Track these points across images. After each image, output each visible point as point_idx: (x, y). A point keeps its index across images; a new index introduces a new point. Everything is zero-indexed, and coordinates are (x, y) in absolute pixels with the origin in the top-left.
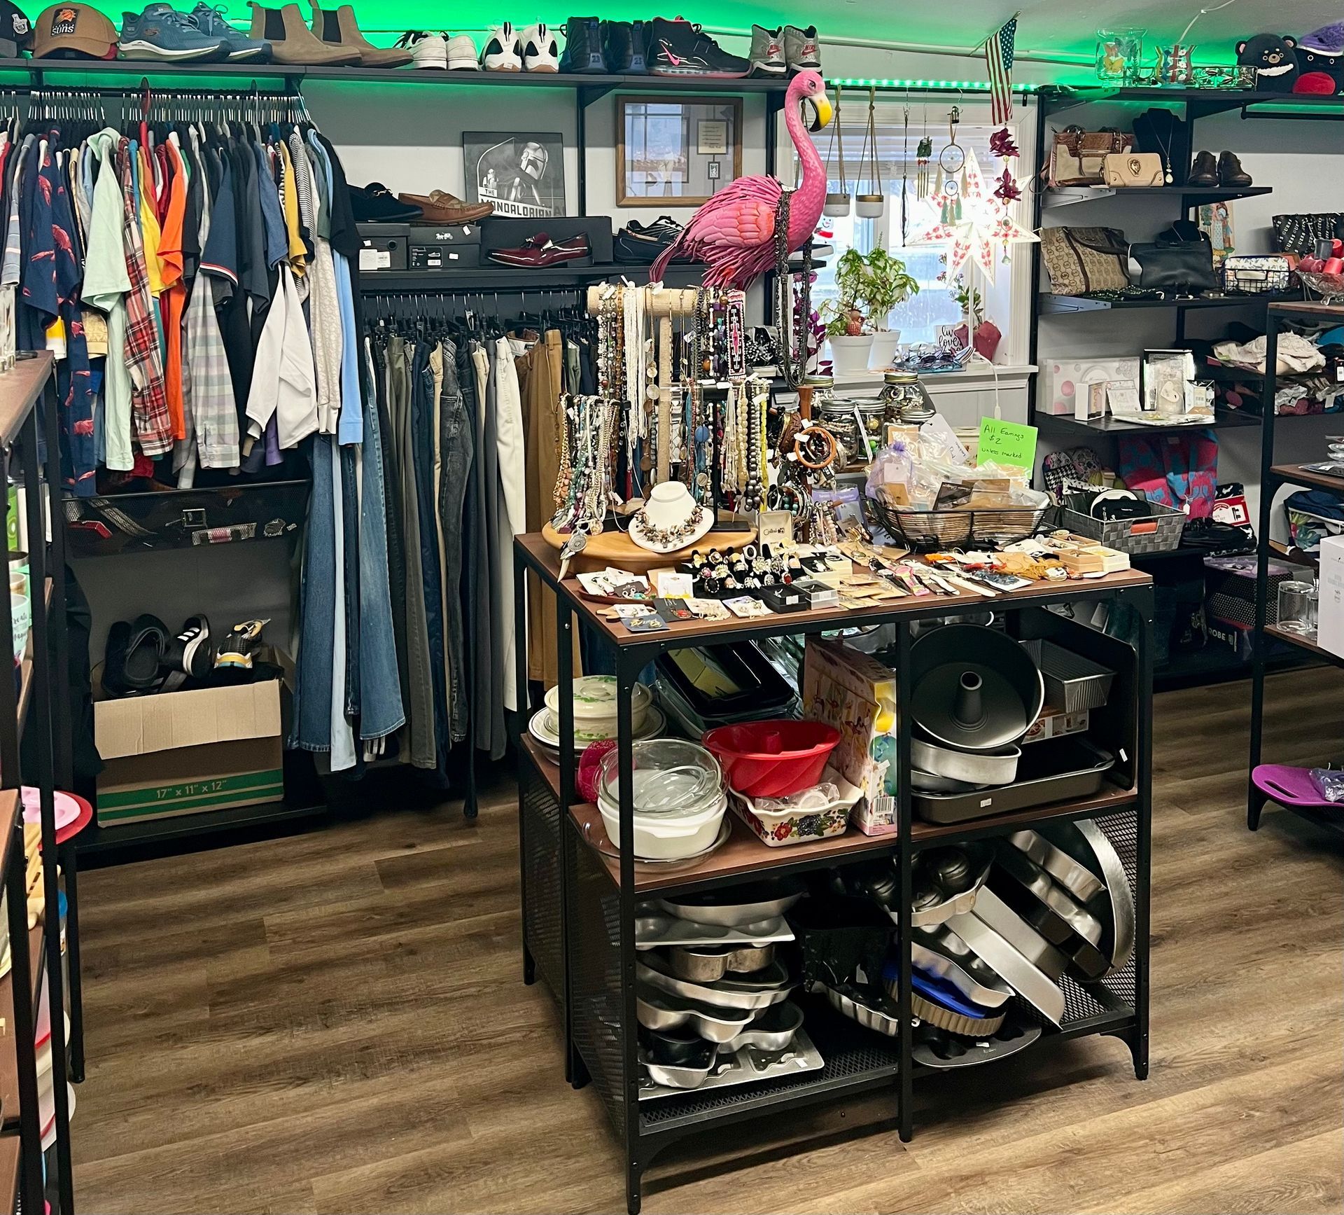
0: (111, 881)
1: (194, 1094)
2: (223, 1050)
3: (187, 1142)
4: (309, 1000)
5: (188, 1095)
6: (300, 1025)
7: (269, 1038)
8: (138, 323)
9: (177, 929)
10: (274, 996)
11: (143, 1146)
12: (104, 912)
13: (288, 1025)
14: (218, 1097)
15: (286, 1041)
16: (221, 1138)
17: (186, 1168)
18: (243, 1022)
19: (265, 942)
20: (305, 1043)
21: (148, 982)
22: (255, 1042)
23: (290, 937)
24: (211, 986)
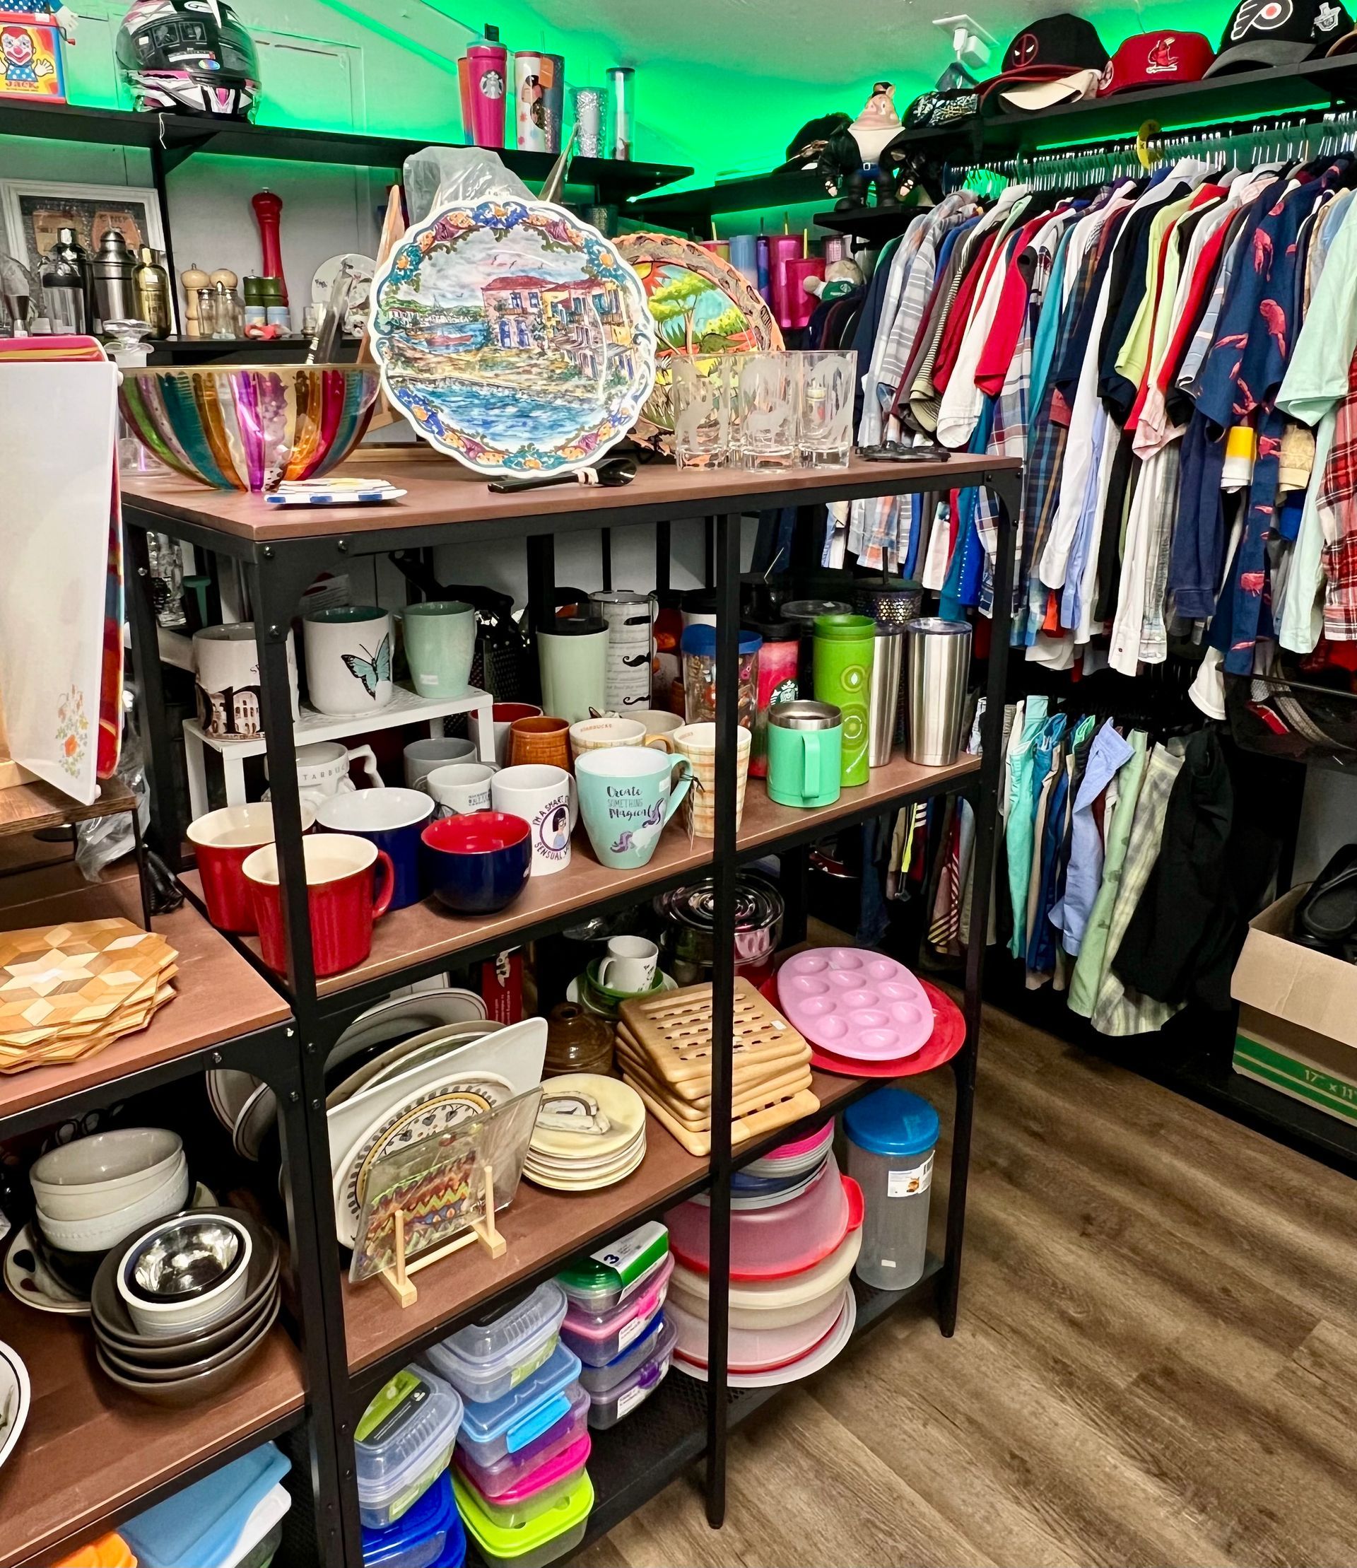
0: (1215, 1137)
1: (1010, 1466)
2: (1091, 1445)
3: (938, 1516)
4: (1250, 1487)
5: (1002, 1460)
6: (1203, 1510)
7: (1152, 1487)
8: (1345, 446)
9: (1215, 1250)
10: (1215, 1436)
11: (901, 1471)
12: (1173, 1168)
13: (1189, 1494)
14: (1022, 1497)
15: (1162, 1512)
16: (967, 1552)
17: (902, 1547)
18: (1149, 1433)
19: (1288, 1356)
20: (1178, 1541)
21: (1118, 1285)
22: (1132, 1474)
23: (1324, 1375)
24: (1170, 1353)
